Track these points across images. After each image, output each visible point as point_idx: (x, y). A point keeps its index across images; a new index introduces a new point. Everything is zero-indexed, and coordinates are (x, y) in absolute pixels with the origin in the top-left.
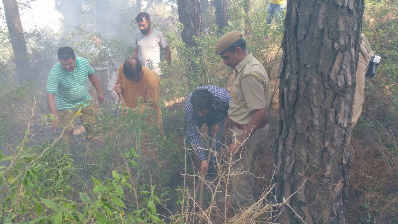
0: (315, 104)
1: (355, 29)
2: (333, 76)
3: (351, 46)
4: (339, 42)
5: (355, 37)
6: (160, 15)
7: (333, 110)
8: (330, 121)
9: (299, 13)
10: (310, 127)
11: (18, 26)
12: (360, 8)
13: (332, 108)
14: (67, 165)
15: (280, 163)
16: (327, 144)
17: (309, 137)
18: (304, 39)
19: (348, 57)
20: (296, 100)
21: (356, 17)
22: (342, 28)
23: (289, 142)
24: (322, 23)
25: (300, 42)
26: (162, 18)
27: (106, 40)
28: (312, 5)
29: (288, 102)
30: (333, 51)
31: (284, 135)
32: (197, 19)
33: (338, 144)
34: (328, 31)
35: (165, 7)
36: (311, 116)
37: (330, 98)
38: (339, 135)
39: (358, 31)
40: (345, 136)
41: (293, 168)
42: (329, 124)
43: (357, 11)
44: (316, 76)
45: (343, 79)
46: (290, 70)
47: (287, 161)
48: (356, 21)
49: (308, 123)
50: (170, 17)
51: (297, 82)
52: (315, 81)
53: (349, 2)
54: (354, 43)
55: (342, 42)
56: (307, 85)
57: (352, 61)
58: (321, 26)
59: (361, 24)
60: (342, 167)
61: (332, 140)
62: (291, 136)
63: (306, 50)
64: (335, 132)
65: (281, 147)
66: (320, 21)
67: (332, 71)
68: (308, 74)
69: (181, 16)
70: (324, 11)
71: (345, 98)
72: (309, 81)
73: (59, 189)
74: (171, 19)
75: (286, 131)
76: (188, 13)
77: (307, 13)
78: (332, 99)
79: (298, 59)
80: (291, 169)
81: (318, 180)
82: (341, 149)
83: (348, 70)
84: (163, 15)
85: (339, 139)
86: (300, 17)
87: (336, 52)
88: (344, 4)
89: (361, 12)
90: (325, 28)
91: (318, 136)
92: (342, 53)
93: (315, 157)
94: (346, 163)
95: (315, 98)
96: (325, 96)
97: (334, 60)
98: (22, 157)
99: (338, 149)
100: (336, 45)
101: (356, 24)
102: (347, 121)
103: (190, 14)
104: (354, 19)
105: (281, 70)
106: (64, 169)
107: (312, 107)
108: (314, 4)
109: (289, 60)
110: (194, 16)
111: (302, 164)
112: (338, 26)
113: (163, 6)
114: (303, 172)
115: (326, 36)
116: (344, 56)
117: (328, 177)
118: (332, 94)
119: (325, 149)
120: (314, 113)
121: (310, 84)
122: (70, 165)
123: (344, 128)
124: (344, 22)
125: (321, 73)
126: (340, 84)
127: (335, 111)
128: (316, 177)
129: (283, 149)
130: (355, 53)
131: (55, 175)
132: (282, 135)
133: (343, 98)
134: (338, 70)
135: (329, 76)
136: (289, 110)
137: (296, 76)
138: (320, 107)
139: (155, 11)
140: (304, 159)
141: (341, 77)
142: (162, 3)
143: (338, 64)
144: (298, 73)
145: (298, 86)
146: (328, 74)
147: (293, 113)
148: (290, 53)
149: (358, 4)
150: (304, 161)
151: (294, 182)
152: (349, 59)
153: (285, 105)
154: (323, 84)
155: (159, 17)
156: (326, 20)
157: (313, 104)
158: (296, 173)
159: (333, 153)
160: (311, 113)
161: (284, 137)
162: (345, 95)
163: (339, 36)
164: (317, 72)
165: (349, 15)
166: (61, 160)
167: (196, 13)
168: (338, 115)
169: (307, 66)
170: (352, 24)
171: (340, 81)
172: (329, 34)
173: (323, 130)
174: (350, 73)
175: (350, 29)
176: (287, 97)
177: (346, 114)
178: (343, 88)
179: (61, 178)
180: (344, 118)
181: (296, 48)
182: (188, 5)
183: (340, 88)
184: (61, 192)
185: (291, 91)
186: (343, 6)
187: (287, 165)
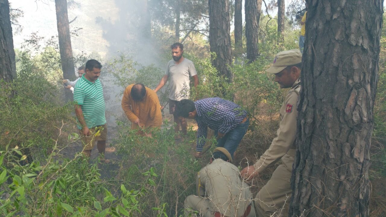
0: (331, 137)
1: (371, 67)
2: (348, 111)
3: (366, 83)
4: (353, 79)
5: (370, 75)
6: (197, 45)
7: (348, 144)
8: (346, 155)
9: (315, 51)
10: (326, 159)
11: (69, 51)
12: (375, 47)
13: (348, 142)
14: (95, 178)
15: (297, 194)
16: (343, 177)
17: (324, 170)
18: (320, 74)
19: (363, 94)
20: (313, 133)
21: (371, 56)
22: (356, 66)
23: (306, 174)
24: (336, 61)
25: (316, 78)
26: (198, 47)
27: (143, 67)
28: (327, 44)
29: (305, 134)
30: (348, 87)
31: (301, 166)
32: (227, 50)
33: (354, 179)
34: (342, 69)
35: (202, 37)
36: (327, 149)
37: (346, 132)
38: (355, 169)
39: (374, 69)
40: (362, 171)
41: (309, 200)
42: (344, 158)
43: (372, 50)
44: (332, 110)
45: (358, 115)
46: (307, 103)
47: (303, 192)
48: (371, 59)
49: (324, 155)
50: (206, 46)
51: (313, 115)
52: (331, 115)
53: (363, 41)
54: (370, 81)
55: (356, 79)
56: (323, 118)
57: (368, 97)
58: (335, 64)
59: (377, 62)
60: (359, 203)
61: (348, 174)
62: (308, 168)
63: (321, 86)
64: (351, 166)
65: (298, 178)
66: (334, 59)
67: (346, 106)
68: (324, 108)
69: (212, 47)
70: (338, 50)
71: (360, 133)
72: (324, 114)
73: (85, 199)
74: (206, 48)
75: (303, 162)
76: (218, 44)
77: (322, 51)
78: (348, 133)
79: (314, 94)
80: (307, 200)
81: (333, 213)
82: (357, 184)
83: (363, 106)
84: (199, 44)
85: (355, 173)
86: (315, 55)
87: (351, 88)
88: (358, 44)
89: (377, 51)
90: (339, 66)
91: (334, 169)
92: (357, 90)
93: (330, 190)
94: (363, 198)
95: (330, 131)
96: (341, 130)
97: (349, 96)
98: (50, 168)
99: (354, 183)
100: (350, 82)
101: (371, 63)
102: (363, 156)
103: (220, 45)
104: (369, 58)
105: (299, 103)
106: (91, 182)
107: (328, 140)
108: (329, 43)
109: (306, 94)
110: (224, 47)
111: (317, 196)
112: (352, 64)
113: (200, 36)
114: (319, 204)
115: (340, 72)
116: (358, 92)
117: (343, 211)
118: (348, 129)
119: (341, 183)
120: (329, 146)
121: (325, 118)
122: (97, 179)
123: (360, 163)
124: (358, 61)
125: (337, 108)
126: (355, 119)
127: (351, 146)
128: (332, 210)
129: (300, 180)
130: (371, 90)
131: (83, 186)
132: (300, 166)
133: (359, 133)
134: (352, 106)
135: (344, 111)
136: (306, 141)
137: (312, 110)
138: (336, 140)
139: (192, 41)
140: (319, 192)
141: (356, 113)
142: (199, 33)
143: (353, 100)
144: (314, 106)
145: (314, 118)
146: (342, 109)
147: (310, 145)
148: (307, 88)
149: (373, 44)
150: (320, 193)
151: (309, 213)
152: (364, 95)
153: (302, 136)
154: (339, 118)
155: (195, 46)
156: (341, 59)
157: (329, 137)
158: (312, 205)
159: (348, 187)
160: (327, 146)
161: (301, 168)
162: (360, 131)
163: (354, 73)
164: (332, 106)
165: (364, 54)
166: (89, 174)
167: (226, 45)
168: (353, 150)
169: (323, 101)
170: (367, 62)
171: (355, 116)
172: (343, 71)
173: (339, 163)
174: (365, 110)
175: (364, 67)
176: (304, 129)
177: (362, 149)
178: (358, 123)
179: (88, 190)
180: (360, 153)
181: (313, 83)
182: (219, 38)
183: (356, 123)
184: (87, 202)
185: (308, 123)
186: (357, 45)
187: (303, 196)
